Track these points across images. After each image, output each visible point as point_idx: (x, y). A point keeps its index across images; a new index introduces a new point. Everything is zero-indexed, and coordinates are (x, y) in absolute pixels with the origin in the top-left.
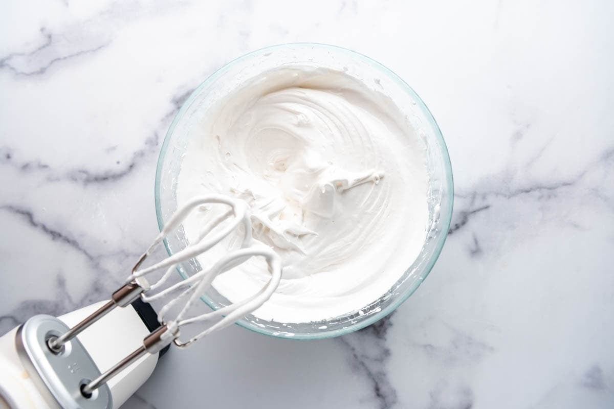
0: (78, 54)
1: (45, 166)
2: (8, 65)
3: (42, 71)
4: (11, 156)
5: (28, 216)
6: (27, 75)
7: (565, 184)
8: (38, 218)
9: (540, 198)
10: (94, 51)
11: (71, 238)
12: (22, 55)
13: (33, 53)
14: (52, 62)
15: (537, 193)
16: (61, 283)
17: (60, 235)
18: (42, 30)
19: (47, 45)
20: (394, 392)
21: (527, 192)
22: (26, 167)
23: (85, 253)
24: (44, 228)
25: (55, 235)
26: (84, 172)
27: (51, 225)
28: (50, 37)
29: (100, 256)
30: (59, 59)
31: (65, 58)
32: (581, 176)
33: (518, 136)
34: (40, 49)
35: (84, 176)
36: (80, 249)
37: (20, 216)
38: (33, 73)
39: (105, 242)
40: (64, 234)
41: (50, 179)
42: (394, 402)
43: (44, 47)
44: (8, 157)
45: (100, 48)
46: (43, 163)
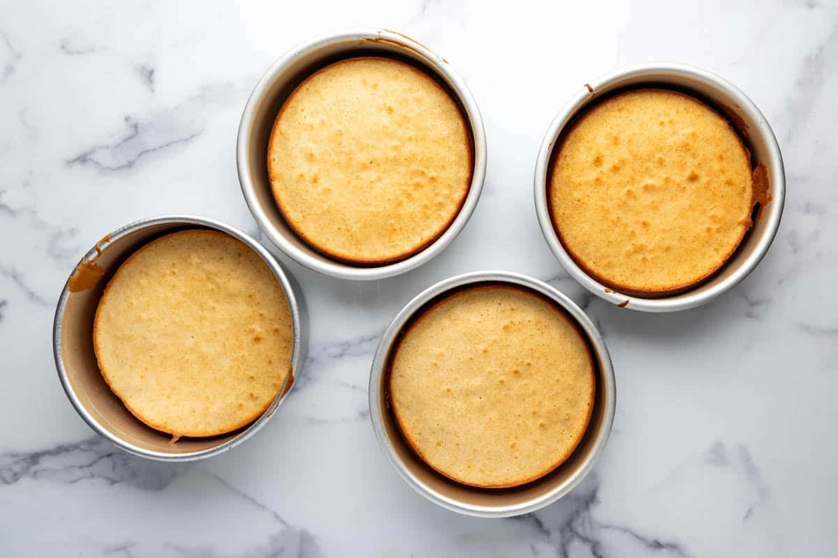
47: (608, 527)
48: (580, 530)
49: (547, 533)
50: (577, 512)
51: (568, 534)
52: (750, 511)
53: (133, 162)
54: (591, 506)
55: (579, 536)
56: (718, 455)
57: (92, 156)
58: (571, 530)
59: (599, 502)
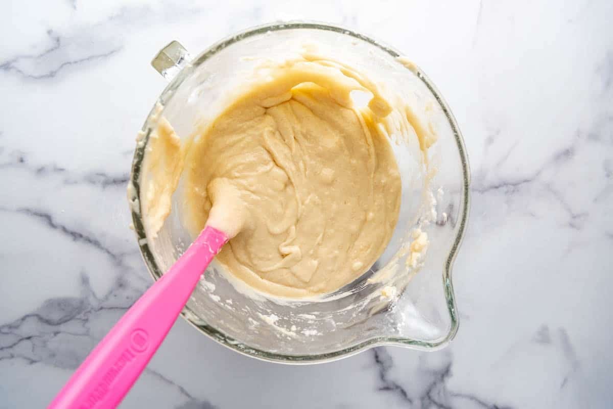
0: (89, 59)
1: (62, 170)
2: (13, 67)
3: (52, 75)
4: (24, 159)
5: (47, 218)
6: (36, 78)
7: (526, 181)
8: (57, 220)
9: (507, 192)
10: (105, 56)
11: (92, 238)
12: (30, 57)
13: (42, 55)
14: (62, 66)
15: (504, 189)
16: (85, 280)
17: (81, 236)
18: (49, 32)
19: (56, 48)
20: (390, 358)
21: (497, 187)
22: (41, 171)
23: (108, 252)
24: (65, 230)
25: (76, 236)
26: (103, 175)
27: (70, 226)
28: (58, 40)
29: (122, 255)
30: (70, 63)
31: (76, 62)
32: (538, 173)
33: (490, 140)
34: (48, 51)
35: (102, 179)
36: (102, 249)
37: (38, 218)
38: (42, 77)
39: (127, 241)
40: (84, 234)
41: (67, 182)
42: (390, 367)
43: (52, 50)
44: (22, 161)
45: (112, 52)
46: (60, 166)
47: (457, 395)
48: (436, 398)
49: (410, 401)
50: (435, 383)
51: (427, 401)
52: (565, 380)
53: (55, 72)
54: (446, 379)
55: (435, 403)
56: (543, 337)
57: (14, 64)
58: (430, 398)
59: (452, 375)
